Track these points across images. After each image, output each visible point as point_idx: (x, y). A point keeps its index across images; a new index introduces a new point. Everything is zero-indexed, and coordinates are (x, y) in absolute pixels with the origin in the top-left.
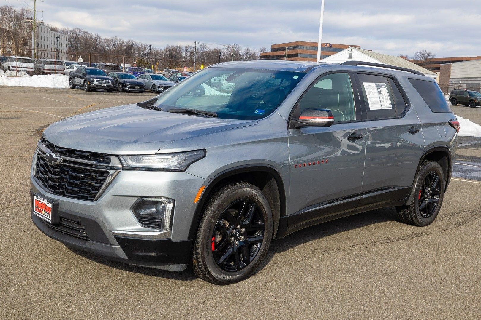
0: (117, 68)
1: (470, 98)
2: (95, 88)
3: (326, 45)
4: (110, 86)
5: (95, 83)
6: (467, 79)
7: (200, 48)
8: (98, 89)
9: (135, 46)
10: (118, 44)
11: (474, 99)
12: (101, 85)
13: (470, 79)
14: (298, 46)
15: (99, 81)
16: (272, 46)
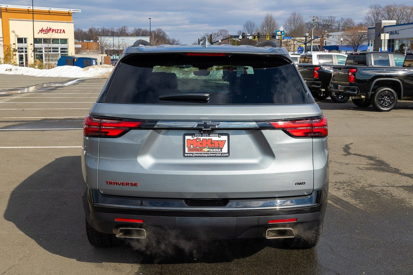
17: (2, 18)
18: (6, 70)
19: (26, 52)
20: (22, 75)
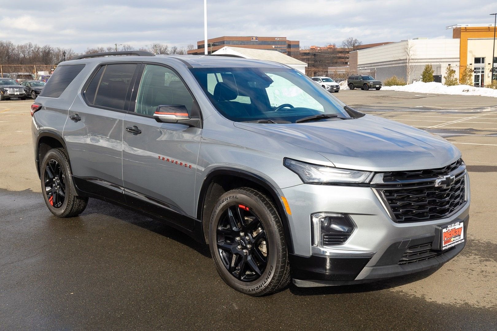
0: (30, 77)
1: (364, 82)
2: (8, 97)
3: (253, 39)
4: (23, 94)
5: (9, 92)
6: (371, 65)
7: (124, 49)
8: (13, 97)
9: (52, 52)
10: (32, 50)
11: (367, 83)
12: (14, 94)
13: (373, 65)
14: (224, 41)
15: (12, 90)
16: (198, 42)
17: (460, 38)
18: (463, 91)
19: (483, 72)
20: (480, 96)
